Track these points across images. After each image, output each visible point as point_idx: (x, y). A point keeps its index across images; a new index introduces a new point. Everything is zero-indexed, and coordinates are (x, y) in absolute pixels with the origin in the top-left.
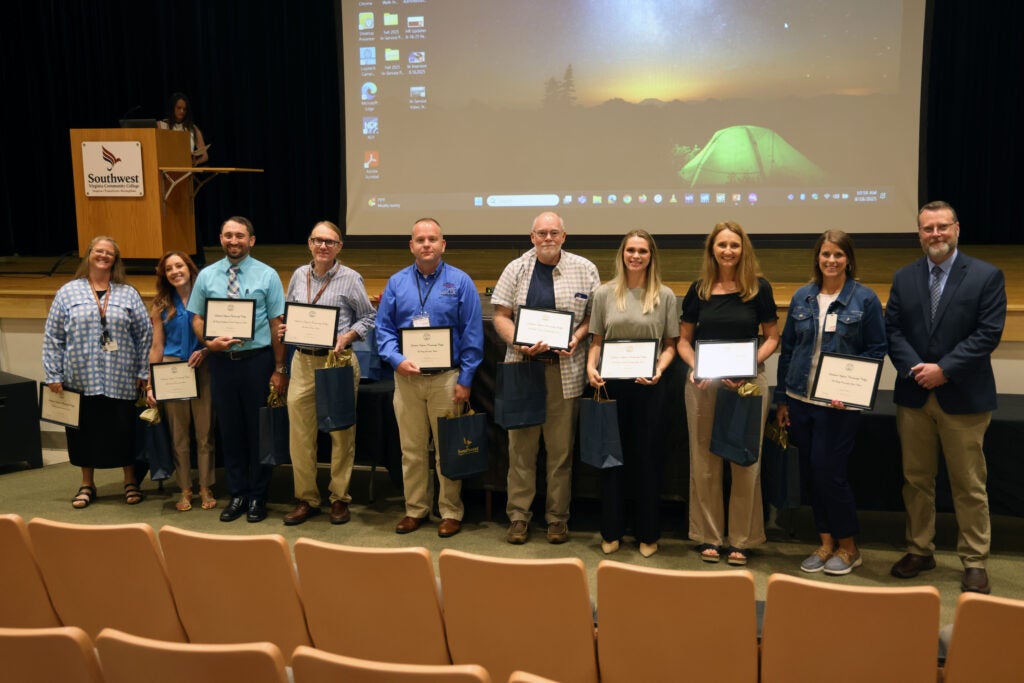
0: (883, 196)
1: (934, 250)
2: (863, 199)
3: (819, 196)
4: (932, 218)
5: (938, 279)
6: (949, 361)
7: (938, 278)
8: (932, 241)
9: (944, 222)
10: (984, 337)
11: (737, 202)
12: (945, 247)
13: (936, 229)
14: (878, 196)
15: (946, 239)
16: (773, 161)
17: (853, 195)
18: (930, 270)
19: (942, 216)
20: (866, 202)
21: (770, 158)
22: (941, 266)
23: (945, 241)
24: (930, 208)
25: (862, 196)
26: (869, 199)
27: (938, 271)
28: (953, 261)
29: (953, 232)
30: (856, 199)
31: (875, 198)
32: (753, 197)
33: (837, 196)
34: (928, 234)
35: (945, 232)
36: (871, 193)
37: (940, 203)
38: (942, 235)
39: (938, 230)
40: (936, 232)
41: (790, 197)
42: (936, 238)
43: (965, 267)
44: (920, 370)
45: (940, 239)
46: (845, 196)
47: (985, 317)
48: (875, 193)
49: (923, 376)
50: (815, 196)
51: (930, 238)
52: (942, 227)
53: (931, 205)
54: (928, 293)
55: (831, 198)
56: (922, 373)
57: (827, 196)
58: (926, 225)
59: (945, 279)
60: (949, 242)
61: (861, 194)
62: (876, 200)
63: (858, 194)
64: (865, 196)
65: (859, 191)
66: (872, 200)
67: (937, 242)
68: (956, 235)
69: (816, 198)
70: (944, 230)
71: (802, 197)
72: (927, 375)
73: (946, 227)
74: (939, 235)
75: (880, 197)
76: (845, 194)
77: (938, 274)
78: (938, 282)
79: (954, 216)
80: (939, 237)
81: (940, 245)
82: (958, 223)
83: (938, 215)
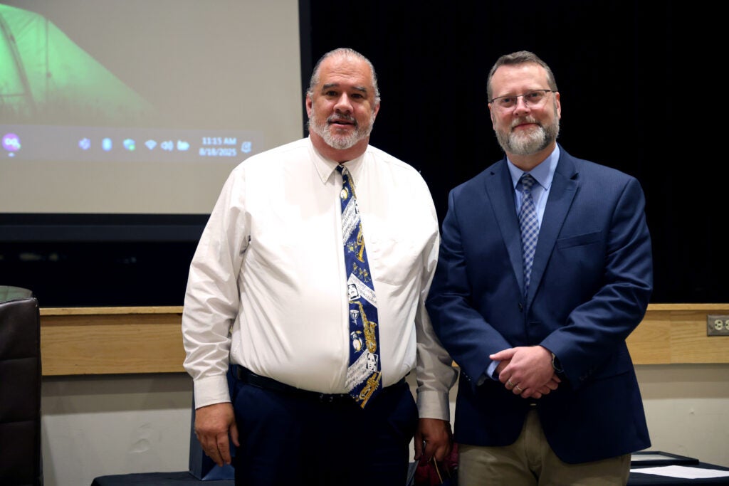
0: (247, 147)
1: (519, 141)
2: (213, 152)
3: (136, 144)
4: (512, 80)
5: (531, 200)
7: (530, 197)
8: (515, 122)
9: (535, 86)
10: (620, 298)
12: (539, 134)
13: (520, 99)
14: (237, 147)
15: (540, 118)
16: (49, 75)
17: (195, 145)
18: (515, 184)
19: (531, 76)
20: (218, 157)
21: (43, 70)
22: (535, 174)
23: (539, 124)
24: (508, 63)
25: (211, 146)
26: (223, 152)
28: (553, 166)
29: (550, 105)
30: (202, 152)
31: (234, 150)
32: (12, 142)
33: (168, 145)
34: (509, 110)
35: (538, 106)
36: (226, 141)
37: (526, 54)
38: (534, 112)
39: (525, 102)
40: (521, 106)
41: (84, 144)
42: (522, 116)
43: (575, 177)
44: (508, 359)
45: (530, 119)
46: (183, 146)
47: (616, 265)
48: (233, 141)
49: (512, 371)
50: (129, 144)
51: (512, 116)
52: (531, 96)
53: (509, 57)
54: (517, 222)
55: (158, 148)
56: (512, 365)
57: (151, 144)
58: (504, 92)
59: (543, 197)
60: (545, 126)
61: (209, 143)
62: (235, 154)
63: (205, 142)
64: (217, 147)
65: (207, 137)
66: (229, 154)
67: (524, 124)
68: (556, 112)
69: (132, 148)
70: (536, 102)
71: (107, 144)
72: (523, 369)
73: (538, 97)
74: (527, 110)
75: (243, 150)
76: (183, 141)
77: (531, 188)
78: (532, 203)
79: (551, 78)
80: (527, 113)
81: (528, 129)
82: (558, 93)
83: (524, 74)
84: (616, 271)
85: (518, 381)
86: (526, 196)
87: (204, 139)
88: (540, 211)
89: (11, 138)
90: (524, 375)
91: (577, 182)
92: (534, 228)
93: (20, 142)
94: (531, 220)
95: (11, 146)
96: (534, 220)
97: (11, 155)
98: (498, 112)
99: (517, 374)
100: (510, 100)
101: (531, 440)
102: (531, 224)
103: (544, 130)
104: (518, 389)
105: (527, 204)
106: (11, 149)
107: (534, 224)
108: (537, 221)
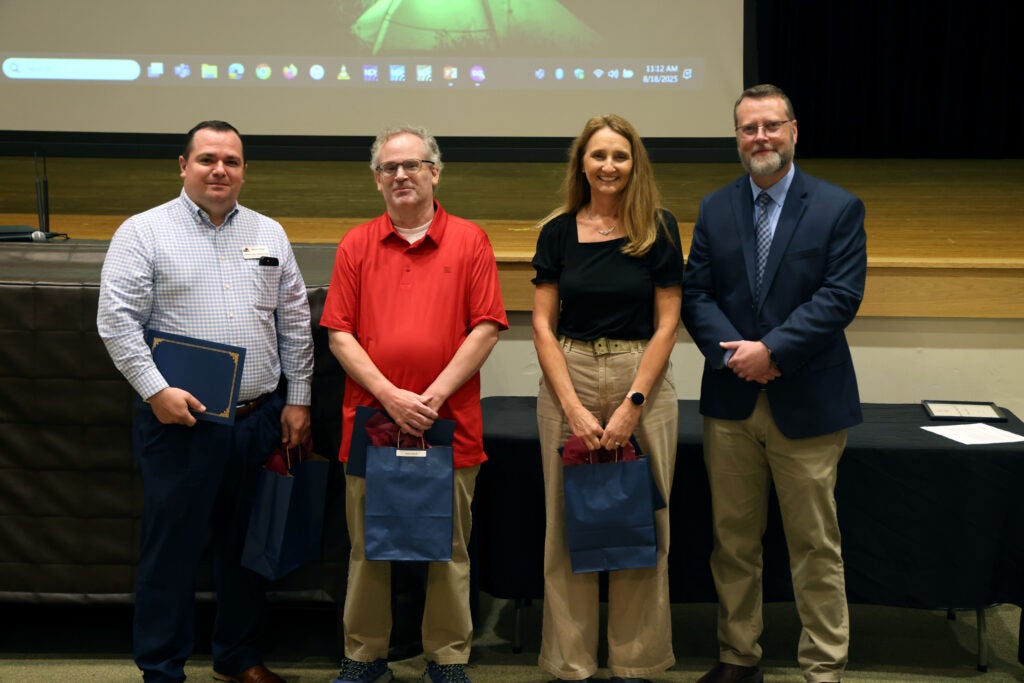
0: (688, 74)
1: (758, 164)
2: (656, 79)
3: (585, 73)
4: (756, 111)
5: (766, 214)
6: (778, 335)
7: (766, 212)
8: (756, 148)
9: (774, 117)
11: (452, 81)
12: (774, 159)
13: (760, 129)
14: (679, 74)
15: (777, 145)
16: (510, 11)
17: (640, 73)
18: (755, 197)
19: (770, 108)
20: (661, 83)
21: (506, 7)
22: (770, 192)
23: (775, 150)
24: (753, 95)
25: (655, 74)
26: (666, 79)
28: (787, 185)
29: (788, 134)
30: (646, 79)
31: (675, 77)
32: (478, 74)
33: (614, 74)
34: (750, 138)
35: (775, 135)
36: (668, 68)
37: (768, 87)
38: (771, 140)
39: (764, 131)
40: (760, 135)
41: (540, 74)
42: (761, 143)
43: (805, 196)
44: (734, 350)
45: (767, 146)
46: (628, 74)
47: (833, 274)
48: (675, 69)
50: (579, 73)
51: (753, 143)
52: (770, 125)
53: (754, 89)
54: (753, 232)
55: (605, 76)
57: (599, 73)
58: (748, 122)
59: (776, 214)
60: (781, 151)
61: (653, 70)
62: (676, 81)
63: (648, 70)
64: (659, 74)
65: (650, 65)
66: (671, 81)
67: (762, 151)
68: (792, 139)
69: (581, 77)
70: (774, 131)
71: (559, 74)
72: (744, 362)
73: (776, 126)
74: (766, 138)
75: (684, 76)
76: (627, 69)
77: (766, 204)
78: (767, 217)
79: (789, 109)
80: (765, 141)
81: (766, 155)
82: (795, 121)
83: (764, 107)
84: (831, 279)
85: (741, 370)
86: (762, 212)
87: (648, 67)
88: (772, 224)
89: (478, 70)
91: (805, 201)
92: (767, 240)
93: (485, 73)
95: (477, 77)
96: (768, 233)
97: (477, 85)
98: (742, 139)
103: (781, 156)
105: (762, 219)
106: (477, 79)
107: (768, 237)
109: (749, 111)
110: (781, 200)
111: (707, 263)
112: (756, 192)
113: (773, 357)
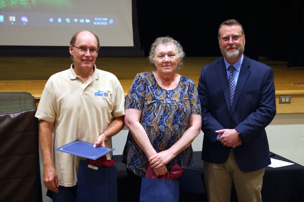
0: (111, 21)
1: (229, 54)
2: (99, 23)
3: (71, 20)
4: (228, 31)
5: (233, 75)
6: (242, 126)
7: (232, 74)
8: (228, 47)
9: (236, 34)
11: (13, 22)
12: (237, 52)
13: (231, 39)
14: (108, 21)
15: (238, 46)
17: (92, 21)
18: (227, 68)
19: (235, 30)
20: (101, 25)
22: (234, 66)
23: (237, 48)
24: (227, 24)
25: (98, 21)
26: (103, 23)
27: (233, 69)
28: (241, 63)
29: (241, 41)
30: (95, 23)
31: (106, 23)
32: (25, 19)
33: (82, 21)
34: (226, 42)
35: (237, 42)
36: (104, 19)
37: (234, 21)
38: (235, 44)
39: (232, 40)
40: (231, 42)
41: (51, 20)
42: (231, 45)
43: (249, 67)
44: (222, 133)
45: (234, 46)
46: (88, 21)
47: (264, 101)
48: (106, 19)
49: (223, 138)
50: (68, 20)
51: (227, 45)
52: (235, 37)
53: (227, 22)
54: (228, 83)
55: (78, 22)
56: (223, 136)
57: (76, 20)
58: (224, 36)
59: (237, 74)
60: (239, 49)
61: (97, 20)
62: (107, 24)
63: (96, 20)
64: (100, 21)
65: (97, 17)
66: (105, 24)
67: (231, 48)
68: (243, 43)
69: (69, 22)
70: (236, 40)
71: (60, 20)
72: (227, 137)
73: (237, 38)
74: (233, 43)
75: (110, 22)
76: (87, 19)
77: (233, 71)
78: (233, 76)
79: (242, 30)
80: (233, 44)
81: (233, 50)
82: (244, 35)
83: (233, 29)
84: (264, 103)
85: (225, 141)
86: (231, 74)
87: (96, 18)
88: (236, 80)
89: (24, 18)
90: (228, 140)
91: (250, 69)
92: (234, 86)
93: (27, 19)
94: (233, 83)
95: (24, 21)
96: (234, 83)
97: (24, 24)
98: (222, 43)
99: (225, 139)
100: (227, 38)
101: (231, 163)
102: (233, 85)
103: (239, 50)
104: (225, 144)
105: (231, 77)
106: (24, 22)
107: (234, 85)
108: (235, 83)
109: (226, 31)
110: (239, 69)
111: (206, 96)
112: (227, 65)
113: (240, 136)
